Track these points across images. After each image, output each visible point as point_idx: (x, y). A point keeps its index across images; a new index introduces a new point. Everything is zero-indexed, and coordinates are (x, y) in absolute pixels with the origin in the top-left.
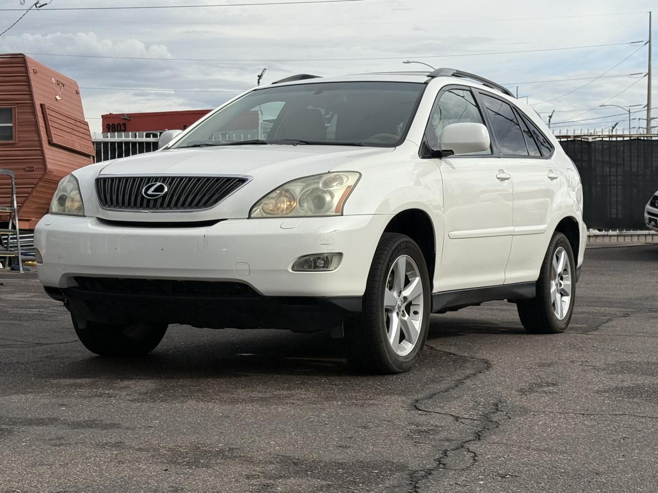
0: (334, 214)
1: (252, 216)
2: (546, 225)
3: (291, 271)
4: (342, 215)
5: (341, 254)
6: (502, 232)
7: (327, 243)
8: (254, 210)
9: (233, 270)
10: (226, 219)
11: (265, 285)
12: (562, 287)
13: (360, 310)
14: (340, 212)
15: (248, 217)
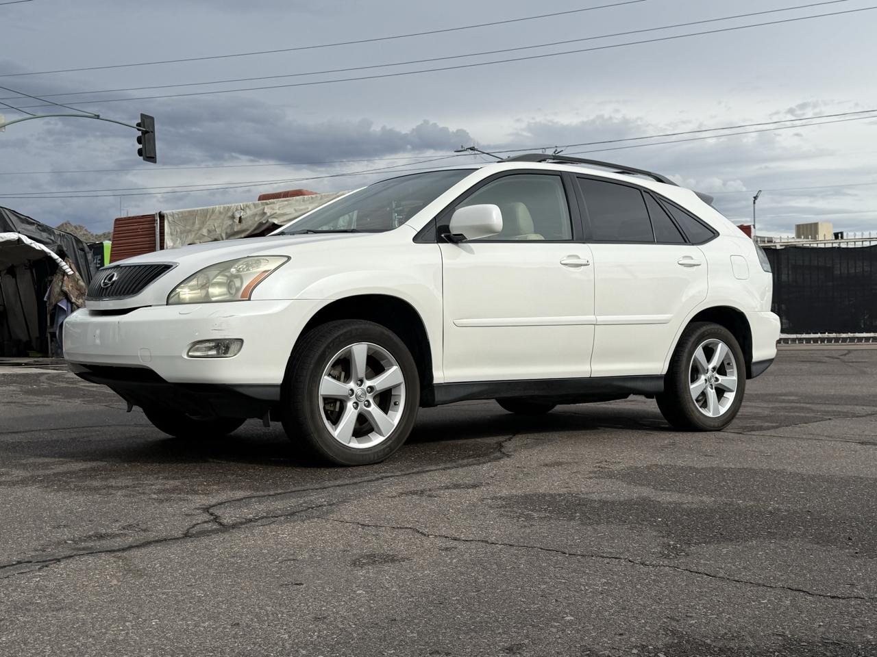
0: (240, 299)
1: (170, 302)
2: (672, 315)
3: (186, 357)
4: (249, 300)
5: (241, 341)
6: (571, 321)
7: (220, 328)
8: (172, 295)
9: (138, 356)
10: (150, 306)
11: (168, 372)
12: (719, 382)
13: (278, 398)
14: (247, 296)
15: (166, 303)
